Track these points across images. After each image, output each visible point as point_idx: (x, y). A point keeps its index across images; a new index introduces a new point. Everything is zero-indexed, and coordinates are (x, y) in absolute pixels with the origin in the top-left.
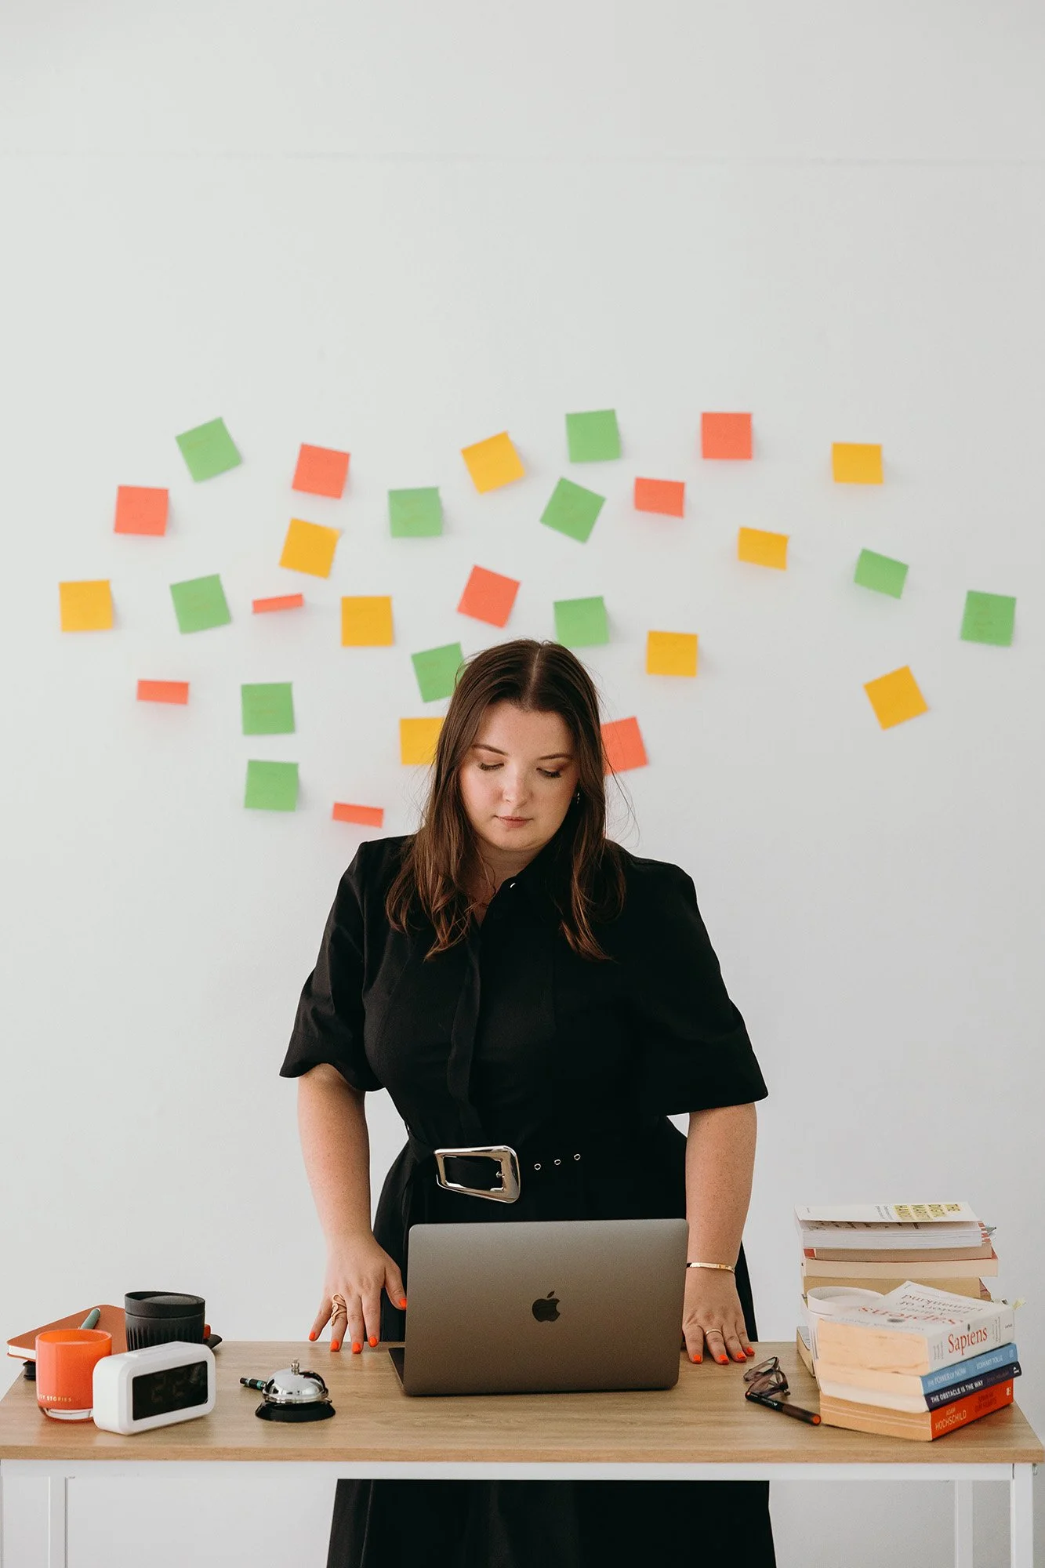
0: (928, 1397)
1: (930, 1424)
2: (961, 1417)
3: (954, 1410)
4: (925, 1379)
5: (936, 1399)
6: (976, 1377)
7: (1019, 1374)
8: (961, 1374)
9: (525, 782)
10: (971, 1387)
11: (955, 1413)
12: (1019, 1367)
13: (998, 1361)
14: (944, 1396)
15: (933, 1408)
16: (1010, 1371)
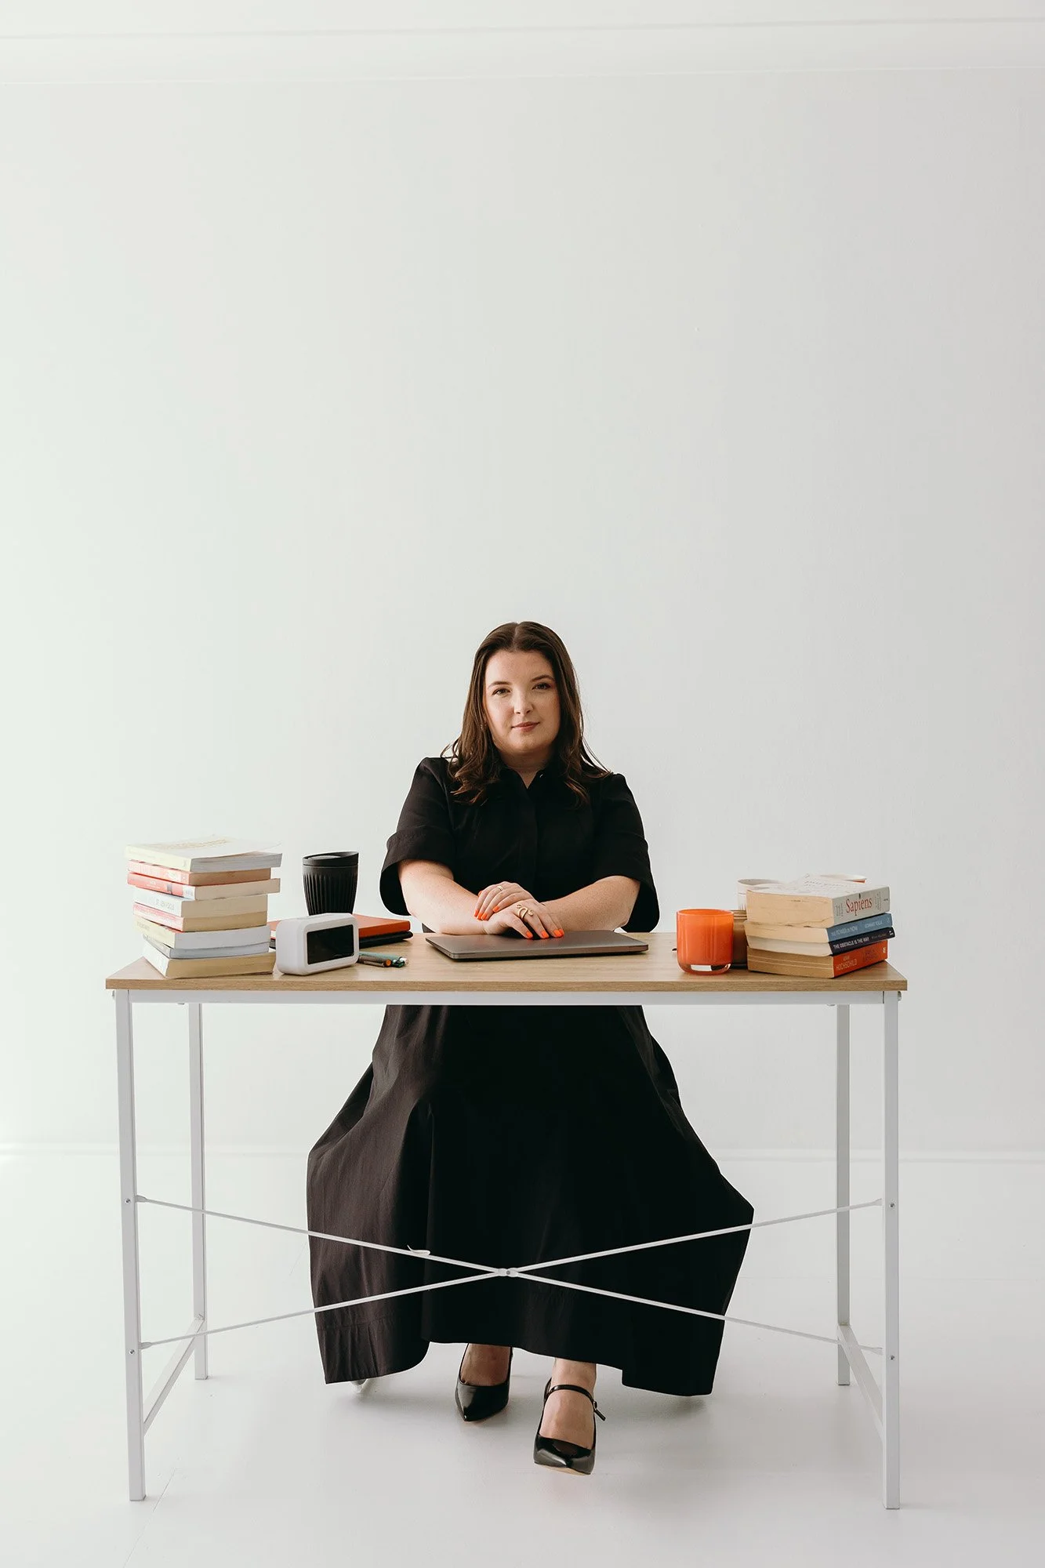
0: (831, 943)
1: (832, 965)
2: (853, 963)
3: (848, 958)
4: (830, 930)
5: (837, 946)
6: (864, 934)
7: (894, 936)
8: (854, 930)
9: (526, 698)
10: (860, 941)
11: (850, 960)
12: (893, 931)
13: (878, 925)
14: (843, 945)
15: (835, 953)
16: (888, 932)
